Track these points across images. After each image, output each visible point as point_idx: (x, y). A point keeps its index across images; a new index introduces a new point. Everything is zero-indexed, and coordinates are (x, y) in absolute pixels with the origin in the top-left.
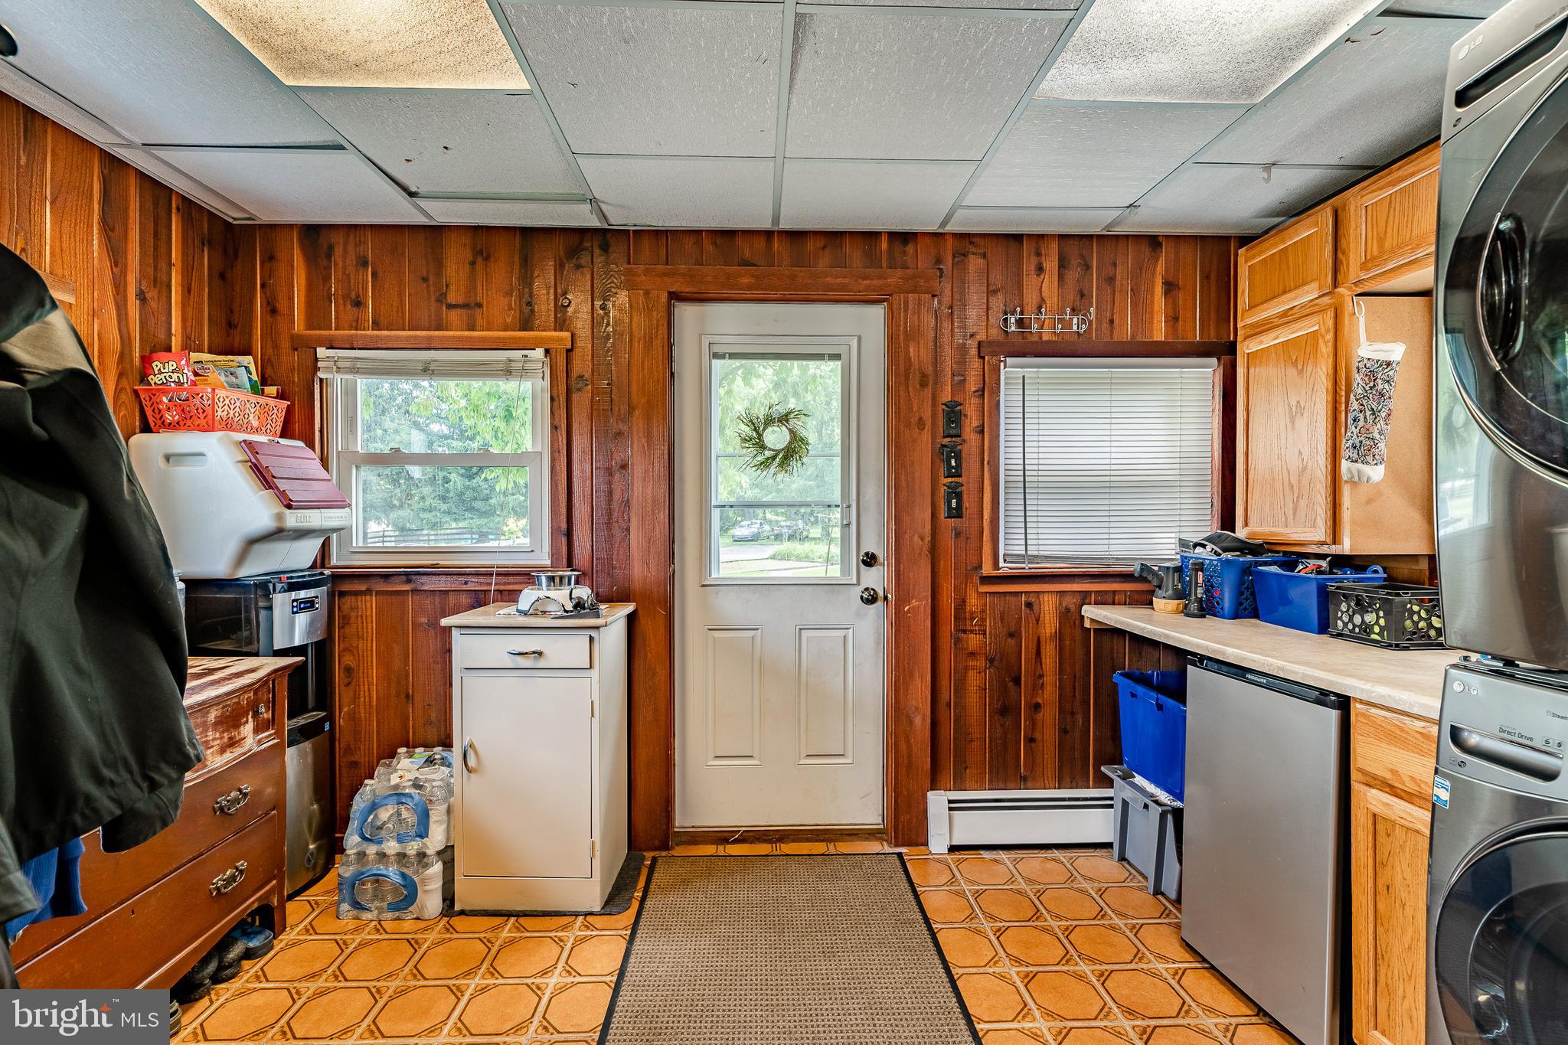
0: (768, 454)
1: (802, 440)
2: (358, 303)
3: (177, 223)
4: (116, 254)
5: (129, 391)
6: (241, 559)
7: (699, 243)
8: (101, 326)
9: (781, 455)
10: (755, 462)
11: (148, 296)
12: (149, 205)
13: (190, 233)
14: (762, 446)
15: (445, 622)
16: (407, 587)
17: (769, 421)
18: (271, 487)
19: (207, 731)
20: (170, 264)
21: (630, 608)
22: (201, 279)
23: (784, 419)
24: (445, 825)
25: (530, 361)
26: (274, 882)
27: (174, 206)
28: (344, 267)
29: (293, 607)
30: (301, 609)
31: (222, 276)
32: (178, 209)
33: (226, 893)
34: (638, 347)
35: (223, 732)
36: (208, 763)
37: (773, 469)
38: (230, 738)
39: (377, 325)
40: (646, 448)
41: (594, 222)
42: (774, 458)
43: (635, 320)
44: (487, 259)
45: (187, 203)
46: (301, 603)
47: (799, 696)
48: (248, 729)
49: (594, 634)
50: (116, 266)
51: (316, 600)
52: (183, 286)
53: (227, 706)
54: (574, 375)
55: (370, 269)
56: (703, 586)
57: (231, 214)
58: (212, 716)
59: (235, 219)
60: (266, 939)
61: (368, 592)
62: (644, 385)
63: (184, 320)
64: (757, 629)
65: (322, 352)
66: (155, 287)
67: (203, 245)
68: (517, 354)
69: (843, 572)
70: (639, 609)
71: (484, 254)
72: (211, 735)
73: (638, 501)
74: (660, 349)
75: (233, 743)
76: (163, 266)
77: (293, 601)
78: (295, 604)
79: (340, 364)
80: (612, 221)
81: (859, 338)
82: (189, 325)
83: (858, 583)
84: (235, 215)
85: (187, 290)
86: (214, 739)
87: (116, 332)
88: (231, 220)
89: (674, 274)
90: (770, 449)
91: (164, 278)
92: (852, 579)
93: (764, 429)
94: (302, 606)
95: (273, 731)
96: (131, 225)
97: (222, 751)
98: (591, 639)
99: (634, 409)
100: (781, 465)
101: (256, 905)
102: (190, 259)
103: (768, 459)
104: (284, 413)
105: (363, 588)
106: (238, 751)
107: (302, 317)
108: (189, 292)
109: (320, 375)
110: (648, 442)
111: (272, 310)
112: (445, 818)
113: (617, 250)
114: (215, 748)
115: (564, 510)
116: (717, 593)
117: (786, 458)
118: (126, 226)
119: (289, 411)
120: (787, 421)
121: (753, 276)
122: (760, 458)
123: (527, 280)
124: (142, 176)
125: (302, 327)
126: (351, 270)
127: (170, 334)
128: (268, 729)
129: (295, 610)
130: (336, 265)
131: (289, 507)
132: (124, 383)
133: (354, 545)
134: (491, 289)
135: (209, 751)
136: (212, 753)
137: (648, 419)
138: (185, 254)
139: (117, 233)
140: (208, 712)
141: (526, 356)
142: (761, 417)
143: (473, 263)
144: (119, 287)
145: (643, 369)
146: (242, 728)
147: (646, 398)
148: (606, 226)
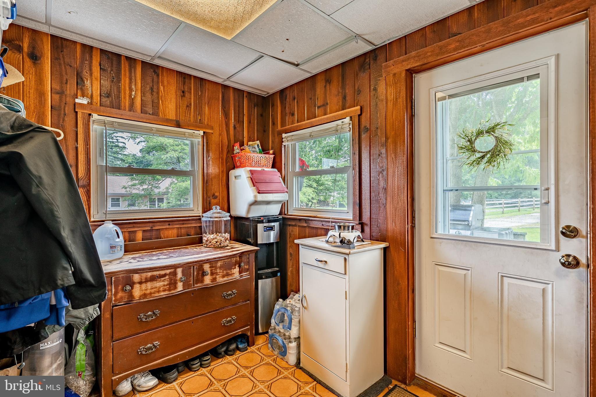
0: (478, 155)
1: (506, 143)
2: (293, 115)
3: (246, 101)
4: (226, 115)
5: (230, 157)
6: (248, 211)
7: (424, 36)
8: (222, 138)
9: (489, 156)
10: (468, 162)
11: (236, 126)
12: (237, 97)
13: (250, 103)
14: (473, 151)
15: (296, 241)
16: (305, 225)
17: (480, 133)
18: (254, 186)
19: (217, 269)
20: (244, 115)
21: (383, 245)
22: (254, 117)
23: (491, 131)
24: (297, 328)
25: (345, 124)
26: (249, 327)
27: (245, 96)
28: (290, 102)
29: (264, 229)
30: (267, 230)
31: (262, 115)
32: (246, 96)
33: (227, 326)
34: (390, 105)
35: (224, 270)
36: (217, 280)
37: (482, 166)
38: (227, 273)
39: (298, 122)
40: (394, 159)
41: (369, 48)
42: (483, 157)
43: (389, 91)
44: (330, 83)
45: (249, 93)
46: (267, 228)
47: (502, 323)
48: (236, 270)
49: (347, 257)
50: (226, 119)
51: (274, 227)
52: (248, 121)
53: (225, 261)
54: (362, 127)
55: (296, 100)
56: (432, 238)
57: (264, 94)
58: (219, 264)
59: (265, 95)
60: (244, 346)
61: (295, 225)
62: (393, 125)
63: (248, 132)
64: (469, 270)
65: (284, 135)
66: (238, 123)
67: (255, 106)
68: (339, 122)
69: (543, 239)
70: (391, 246)
71: (329, 81)
72: (218, 271)
73: (390, 188)
74: (401, 103)
75: (228, 275)
76: (241, 115)
77: (264, 227)
78: (265, 228)
79: (288, 139)
80: (376, 43)
81: (558, 56)
82: (250, 133)
83: (558, 249)
84: (265, 94)
85: (249, 122)
86: (219, 272)
87: (226, 139)
88: (264, 96)
89: (408, 59)
90: (479, 152)
91: (241, 120)
92: (550, 246)
93: (476, 139)
94: (268, 229)
95: (248, 273)
96: (231, 105)
97: (223, 276)
98: (345, 259)
99: (388, 139)
100: (489, 162)
101: (240, 333)
102: (250, 112)
103: (479, 158)
104: (272, 159)
105: (294, 224)
106: (230, 278)
107: (280, 124)
108: (250, 123)
109: (284, 144)
110: (395, 156)
111: (273, 124)
112: (298, 325)
113: (381, 57)
114: (220, 275)
115: (358, 193)
116: (441, 243)
117: (492, 156)
118: (229, 106)
119: (274, 158)
120: (494, 132)
121: (458, 41)
122: (473, 158)
123: (343, 87)
124: (234, 89)
125: (280, 127)
126: (291, 102)
127: (243, 137)
128: (247, 272)
129: (265, 230)
130: (288, 102)
131: (259, 193)
132: (229, 155)
133: (294, 207)
134: (331, 95)
135: (218, 276)
136: (219, 277)
137: (395, 143)
138: (248, 110)
139: (226, 109)
140: (217, 263)
141: (343, 122)
142: (474, 132)
143: (325, 87)
144: (227, 125)
145: (392, 116)
146: (232, 270)
147: (394, 132)
148: (375, 47)
